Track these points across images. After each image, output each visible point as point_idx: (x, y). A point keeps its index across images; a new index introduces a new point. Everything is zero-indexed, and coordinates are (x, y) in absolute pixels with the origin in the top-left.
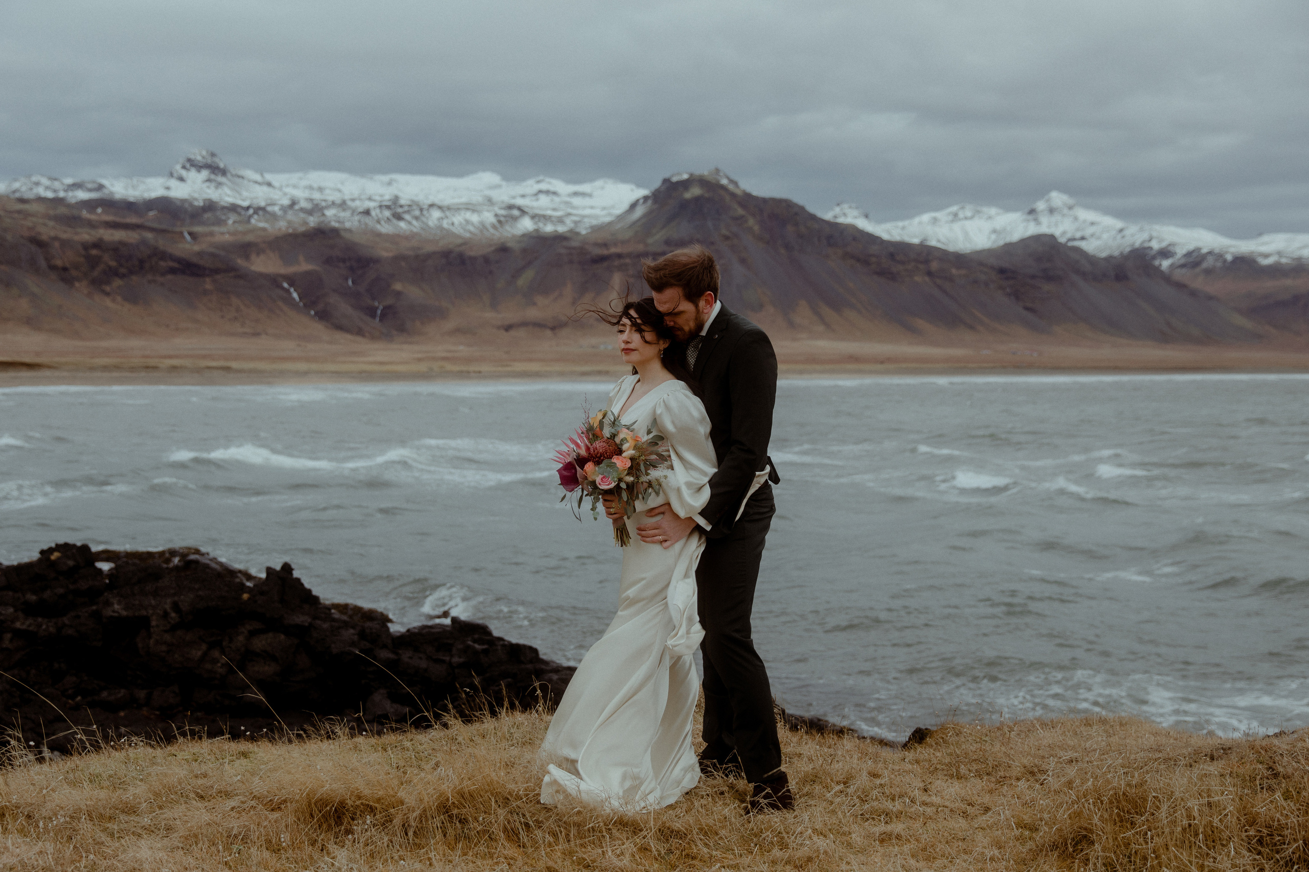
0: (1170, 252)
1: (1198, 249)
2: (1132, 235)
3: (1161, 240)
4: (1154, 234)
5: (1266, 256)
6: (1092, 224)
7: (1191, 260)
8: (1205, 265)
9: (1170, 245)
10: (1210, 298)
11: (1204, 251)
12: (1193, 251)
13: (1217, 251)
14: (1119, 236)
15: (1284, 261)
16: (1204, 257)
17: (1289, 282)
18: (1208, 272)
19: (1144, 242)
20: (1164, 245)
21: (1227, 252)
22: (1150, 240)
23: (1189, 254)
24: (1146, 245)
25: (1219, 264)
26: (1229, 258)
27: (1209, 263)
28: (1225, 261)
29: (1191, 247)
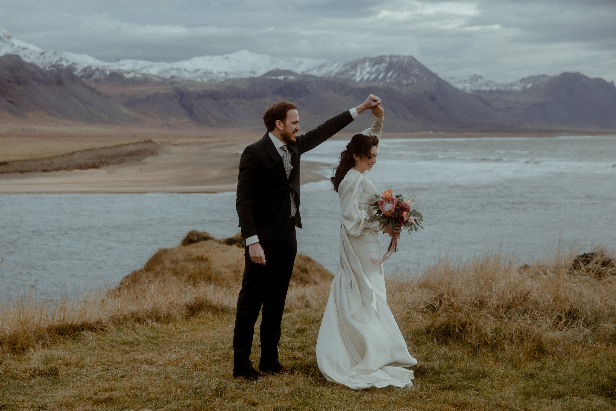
0: (73, 68)
1: (89, 67)
2: (50, 57)
3: (67, 61)
4: (63, 57)
5: (128, 72)
6: (24, 48)
7: (86, 73)
8: (94, 77)
9: (73, 64)
10: (108, 97)
11: (94, 68)
12: (87, 68)
13: (101, 69)
14: (42, 57)
15: (138, 76)
16: (93, 72)
17: (142, 88)
18: (97, 81)
19: (57, 61)
20: (69, 63)
21: (106, 70)
22: (61, 60)
23: (84, 70)
24: (59, 63)
25: (103, 77)
26: (108, 73)
27: (96, 75)
28: (106, 75)
29: (86, 66)
